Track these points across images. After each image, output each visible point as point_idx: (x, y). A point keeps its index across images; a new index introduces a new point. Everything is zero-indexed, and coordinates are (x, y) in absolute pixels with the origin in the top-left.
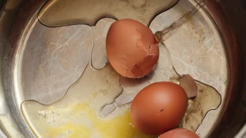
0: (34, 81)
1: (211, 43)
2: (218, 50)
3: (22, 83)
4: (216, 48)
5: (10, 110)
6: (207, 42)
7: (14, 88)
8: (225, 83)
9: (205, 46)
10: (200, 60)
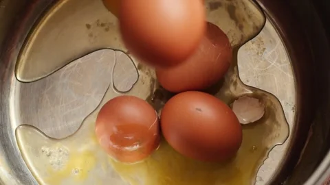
0: (37, 112)
1: (273, 56)
2: (282, 65)
3: (21, 115)
4: (280, 63)
5: (6, 151)
6: (268, 54)
7: (10, 121)
8: (293, 108)
9: (265, 60)
10: (259, 80)
